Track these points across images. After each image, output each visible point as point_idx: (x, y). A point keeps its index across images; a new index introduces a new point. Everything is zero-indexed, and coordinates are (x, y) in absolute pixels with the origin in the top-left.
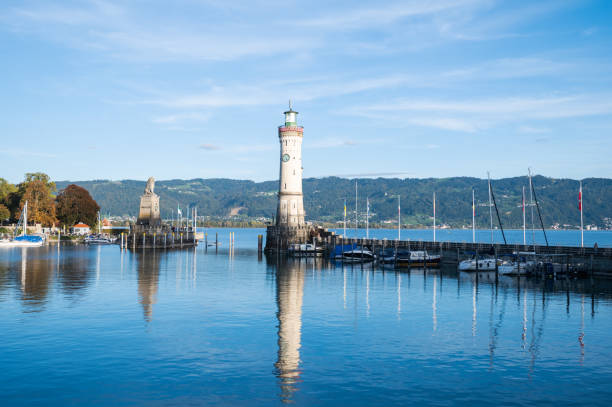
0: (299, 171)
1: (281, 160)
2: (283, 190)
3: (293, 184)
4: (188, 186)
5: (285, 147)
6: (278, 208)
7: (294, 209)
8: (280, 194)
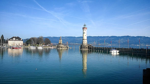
0: (86, 35)
1: (83, 33)
2: (84, 39)
3: (85, 38)
4: (64, 38)
5: (84, 31)
6: (83, 42)
7: (85, 42)
8: (83, 39)
